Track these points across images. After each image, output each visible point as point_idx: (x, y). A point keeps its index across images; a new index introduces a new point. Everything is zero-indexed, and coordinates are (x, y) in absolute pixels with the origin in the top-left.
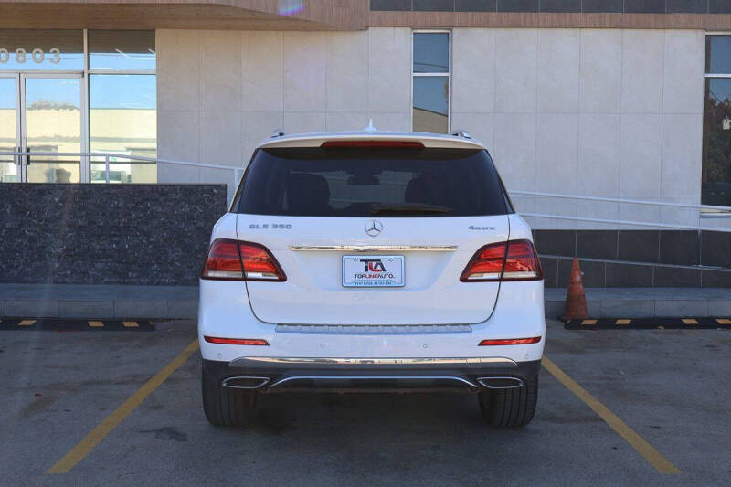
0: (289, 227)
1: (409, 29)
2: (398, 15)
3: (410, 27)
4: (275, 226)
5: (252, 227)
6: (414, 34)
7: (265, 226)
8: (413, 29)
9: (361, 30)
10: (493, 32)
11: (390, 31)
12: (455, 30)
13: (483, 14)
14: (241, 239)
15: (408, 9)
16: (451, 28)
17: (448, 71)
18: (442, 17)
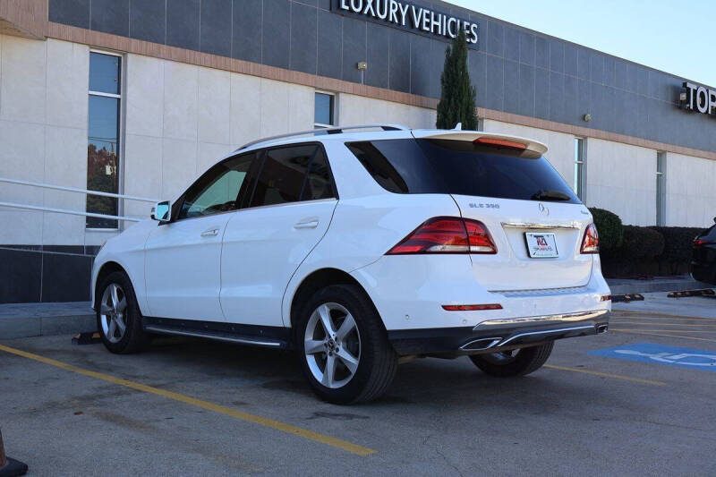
0: (497, 206)
1: (87, 48)
2: (77, 31)
3: (88, 45)
4: (488, 206)
5: (471, 206)
6: (91, 52)
7: (481, 206)
8: (91, 48)
9: (40, 39)
10: (162, 62)
11: (69, 45)
12: (129, 56)
13: (155, 45)
14: (463, 216)
15: (87, 28)
16: (125, 53)
17: (119, 93)
18: (119, 41)
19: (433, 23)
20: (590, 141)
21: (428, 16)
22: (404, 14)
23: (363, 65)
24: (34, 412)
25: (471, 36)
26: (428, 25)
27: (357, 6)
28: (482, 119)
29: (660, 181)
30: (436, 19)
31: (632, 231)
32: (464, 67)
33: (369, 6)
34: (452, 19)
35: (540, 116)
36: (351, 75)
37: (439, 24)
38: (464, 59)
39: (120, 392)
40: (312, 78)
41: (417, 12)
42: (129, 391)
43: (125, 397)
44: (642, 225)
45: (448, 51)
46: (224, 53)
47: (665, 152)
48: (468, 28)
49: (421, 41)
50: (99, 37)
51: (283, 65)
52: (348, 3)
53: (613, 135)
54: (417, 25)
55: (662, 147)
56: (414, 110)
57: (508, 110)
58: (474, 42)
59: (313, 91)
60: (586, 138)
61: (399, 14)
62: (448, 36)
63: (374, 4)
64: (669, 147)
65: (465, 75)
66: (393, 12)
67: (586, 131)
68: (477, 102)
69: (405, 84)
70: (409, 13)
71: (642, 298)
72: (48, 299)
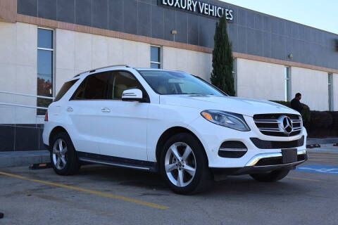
1: (36, 26)
2: (32, 18)
6: (38, 28)
8: (38, 26)
9: (13, 23)
11: (28, 25)
12: (57, 30)
13: (70, 24)
15: (36, 16)
16: (55, 28)
17: (52, 48)
18: (52, 23)
19: (210, 10)
20: (292, 68)
21: (207, 7)
22: (195, 6)
23: (175, 32)
24: (8, 195)
25: (229, 16)
26: (207, 11)
27: (171, 3)
28: (236, 58)
29: (330, 88)
30: (211, 8)
31: (315, 113)
32: (225, 32)
33: (177, 2)
34: (219, 8)
35: (267, 56)
36: (168, 37)
37: (213, 11)
38: (225, 27)
39: (50, 187)
40: (148, 39)
41: (201, 5)
42: (55, 187)
43: (53, 189)
44: (321, 110)
45: (217, 24)
46: (105, 28)
47: (332, 73)
48: (228, 12)
49: (204, 19)
50: (42, 21)
51: (134, 32)
52: (166, 1)
53: (305, 65)
54: (202, 11)
55: (330, 70)
56: (201, 54)
57: (250, 53)
58: (231, 19)
59: (149, 45)
60: (290, 66)
61: (192, 6)
62: (217, 16)
63: (179, 2)
64: (334, 71)
65: (226, 36)
66: (189, 5)
67: (290, 63)
68: (233, 49)
69: (196, 41)
70: (197, 5)
71: (319, 146)
72: (18, 149)
